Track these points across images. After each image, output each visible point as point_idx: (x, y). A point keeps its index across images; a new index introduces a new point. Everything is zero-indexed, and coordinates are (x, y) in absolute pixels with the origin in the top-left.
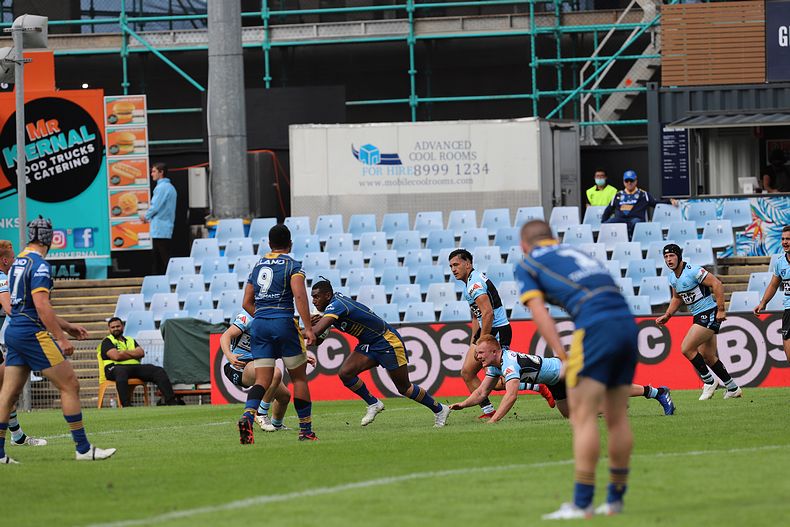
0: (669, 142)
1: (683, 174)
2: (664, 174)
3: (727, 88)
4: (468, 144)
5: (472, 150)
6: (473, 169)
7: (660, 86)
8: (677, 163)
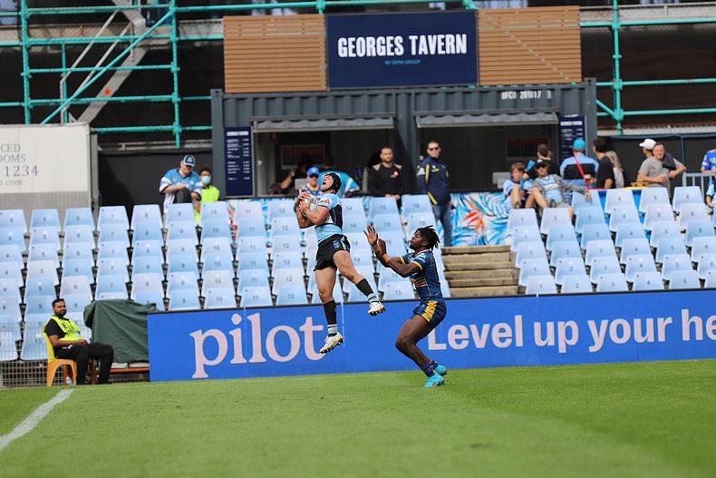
0: (232, 145)
1: (247, 175)
2: (228, 176)
3: (289, 95)
4: (18, 147)
5: (21, 153)
6: (22, 171)
7: (224, 91)
8: (241, 166)
